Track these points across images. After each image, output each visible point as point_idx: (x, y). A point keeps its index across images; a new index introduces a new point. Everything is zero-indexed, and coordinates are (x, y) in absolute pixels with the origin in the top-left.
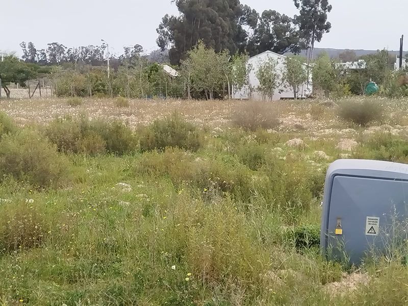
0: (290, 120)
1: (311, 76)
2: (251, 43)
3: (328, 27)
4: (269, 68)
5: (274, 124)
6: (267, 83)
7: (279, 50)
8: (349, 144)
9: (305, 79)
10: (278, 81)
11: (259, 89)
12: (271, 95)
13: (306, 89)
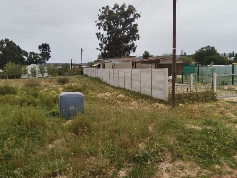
0: (43, 83)
1: (47, 71)
2: (27, 61)
3: (50, 57)
4: (34, 69)
5: (38, 85)
6: (34, 73)
7: (36, 63)
8: (61, 89)
9: (45, 72)
10: (37, 72)
11: (31, 75)
12: (35, 77)
13: (46, 74)
